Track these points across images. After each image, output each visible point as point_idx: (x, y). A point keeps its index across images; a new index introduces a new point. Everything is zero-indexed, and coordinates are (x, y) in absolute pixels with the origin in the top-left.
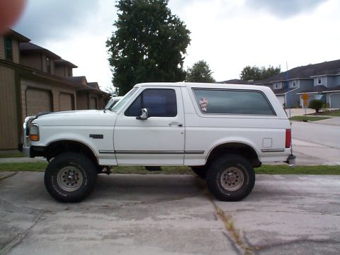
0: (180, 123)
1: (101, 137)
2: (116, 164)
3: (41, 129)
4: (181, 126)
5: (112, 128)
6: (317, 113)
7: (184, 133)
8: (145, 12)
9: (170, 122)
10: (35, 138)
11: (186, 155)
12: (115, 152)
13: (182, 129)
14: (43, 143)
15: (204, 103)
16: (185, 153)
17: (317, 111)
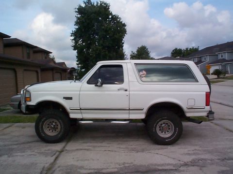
0: (126, 88)
1: (71, 98)
2: (82, 118)
3: (32, 93)
4: (126, 90)
5: (78, 92)
6: (218, 77)
7: (129, 96)
8: (93, 14)
9: (118, 88)
10: (28, 99)
11: (130, 111)
12: (81, 109)
13: (127, 92)
14: (33, 103)
15: (143, 74)
16: (129, 110)
17: (218, 76)
